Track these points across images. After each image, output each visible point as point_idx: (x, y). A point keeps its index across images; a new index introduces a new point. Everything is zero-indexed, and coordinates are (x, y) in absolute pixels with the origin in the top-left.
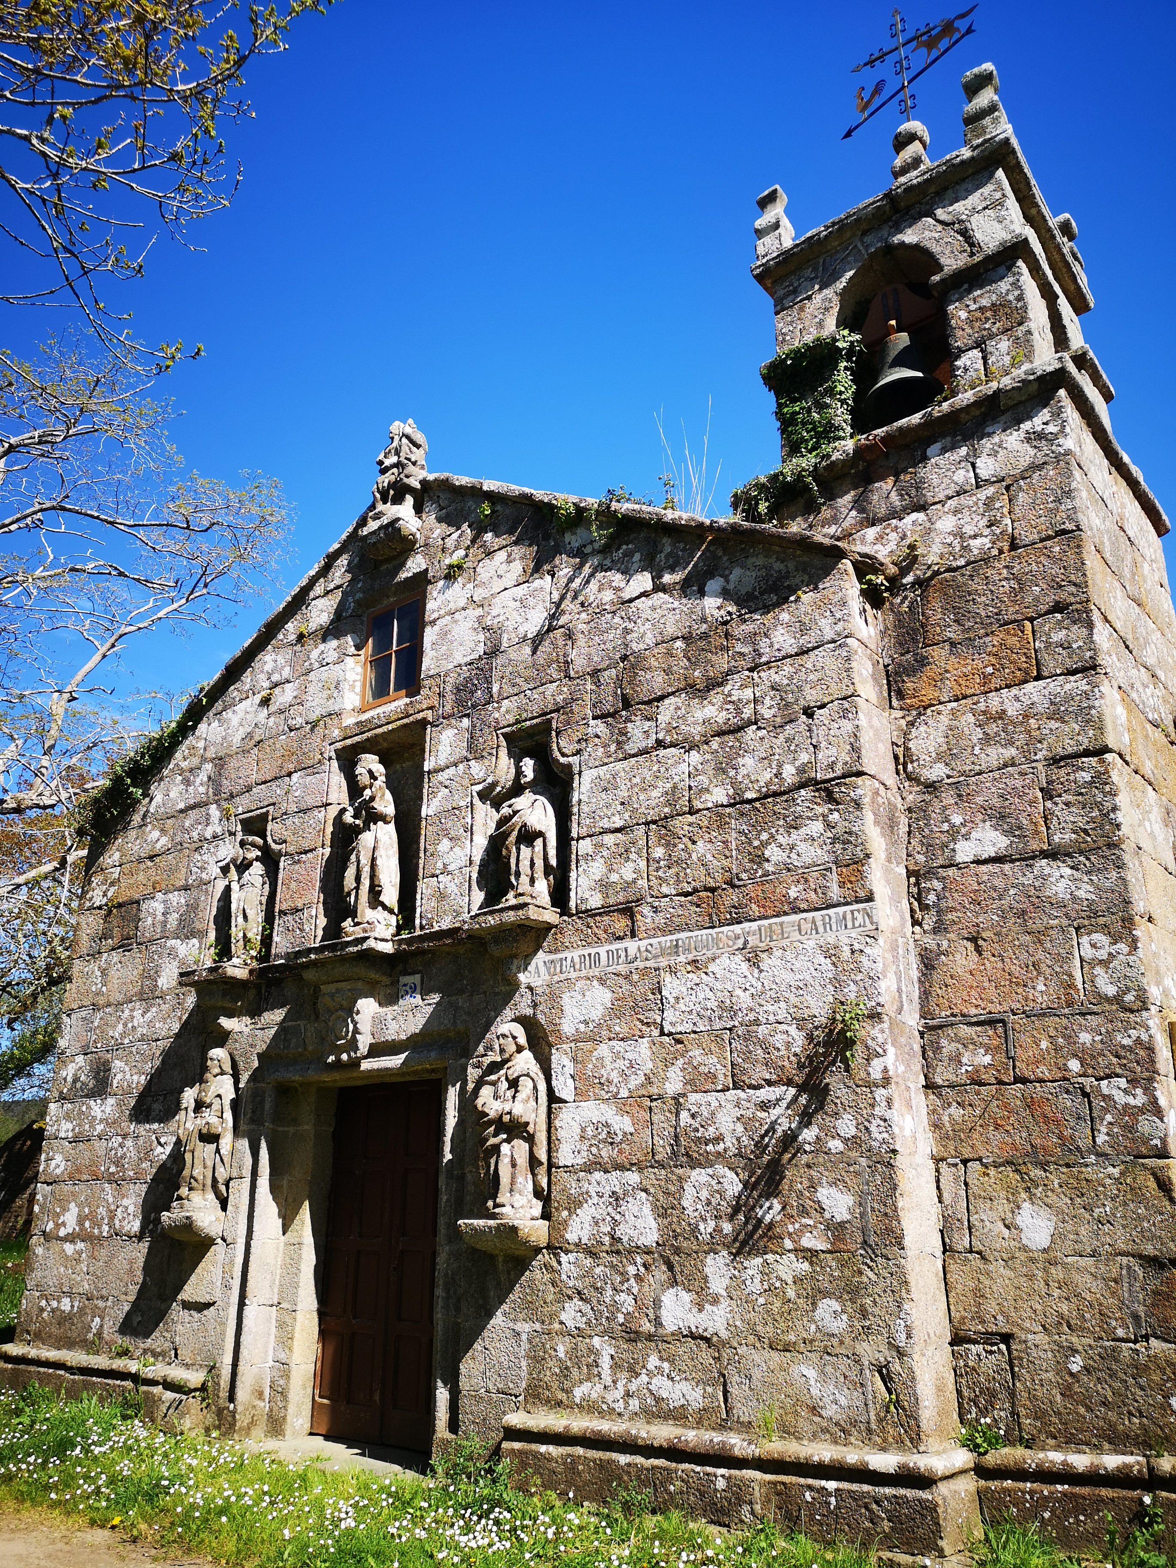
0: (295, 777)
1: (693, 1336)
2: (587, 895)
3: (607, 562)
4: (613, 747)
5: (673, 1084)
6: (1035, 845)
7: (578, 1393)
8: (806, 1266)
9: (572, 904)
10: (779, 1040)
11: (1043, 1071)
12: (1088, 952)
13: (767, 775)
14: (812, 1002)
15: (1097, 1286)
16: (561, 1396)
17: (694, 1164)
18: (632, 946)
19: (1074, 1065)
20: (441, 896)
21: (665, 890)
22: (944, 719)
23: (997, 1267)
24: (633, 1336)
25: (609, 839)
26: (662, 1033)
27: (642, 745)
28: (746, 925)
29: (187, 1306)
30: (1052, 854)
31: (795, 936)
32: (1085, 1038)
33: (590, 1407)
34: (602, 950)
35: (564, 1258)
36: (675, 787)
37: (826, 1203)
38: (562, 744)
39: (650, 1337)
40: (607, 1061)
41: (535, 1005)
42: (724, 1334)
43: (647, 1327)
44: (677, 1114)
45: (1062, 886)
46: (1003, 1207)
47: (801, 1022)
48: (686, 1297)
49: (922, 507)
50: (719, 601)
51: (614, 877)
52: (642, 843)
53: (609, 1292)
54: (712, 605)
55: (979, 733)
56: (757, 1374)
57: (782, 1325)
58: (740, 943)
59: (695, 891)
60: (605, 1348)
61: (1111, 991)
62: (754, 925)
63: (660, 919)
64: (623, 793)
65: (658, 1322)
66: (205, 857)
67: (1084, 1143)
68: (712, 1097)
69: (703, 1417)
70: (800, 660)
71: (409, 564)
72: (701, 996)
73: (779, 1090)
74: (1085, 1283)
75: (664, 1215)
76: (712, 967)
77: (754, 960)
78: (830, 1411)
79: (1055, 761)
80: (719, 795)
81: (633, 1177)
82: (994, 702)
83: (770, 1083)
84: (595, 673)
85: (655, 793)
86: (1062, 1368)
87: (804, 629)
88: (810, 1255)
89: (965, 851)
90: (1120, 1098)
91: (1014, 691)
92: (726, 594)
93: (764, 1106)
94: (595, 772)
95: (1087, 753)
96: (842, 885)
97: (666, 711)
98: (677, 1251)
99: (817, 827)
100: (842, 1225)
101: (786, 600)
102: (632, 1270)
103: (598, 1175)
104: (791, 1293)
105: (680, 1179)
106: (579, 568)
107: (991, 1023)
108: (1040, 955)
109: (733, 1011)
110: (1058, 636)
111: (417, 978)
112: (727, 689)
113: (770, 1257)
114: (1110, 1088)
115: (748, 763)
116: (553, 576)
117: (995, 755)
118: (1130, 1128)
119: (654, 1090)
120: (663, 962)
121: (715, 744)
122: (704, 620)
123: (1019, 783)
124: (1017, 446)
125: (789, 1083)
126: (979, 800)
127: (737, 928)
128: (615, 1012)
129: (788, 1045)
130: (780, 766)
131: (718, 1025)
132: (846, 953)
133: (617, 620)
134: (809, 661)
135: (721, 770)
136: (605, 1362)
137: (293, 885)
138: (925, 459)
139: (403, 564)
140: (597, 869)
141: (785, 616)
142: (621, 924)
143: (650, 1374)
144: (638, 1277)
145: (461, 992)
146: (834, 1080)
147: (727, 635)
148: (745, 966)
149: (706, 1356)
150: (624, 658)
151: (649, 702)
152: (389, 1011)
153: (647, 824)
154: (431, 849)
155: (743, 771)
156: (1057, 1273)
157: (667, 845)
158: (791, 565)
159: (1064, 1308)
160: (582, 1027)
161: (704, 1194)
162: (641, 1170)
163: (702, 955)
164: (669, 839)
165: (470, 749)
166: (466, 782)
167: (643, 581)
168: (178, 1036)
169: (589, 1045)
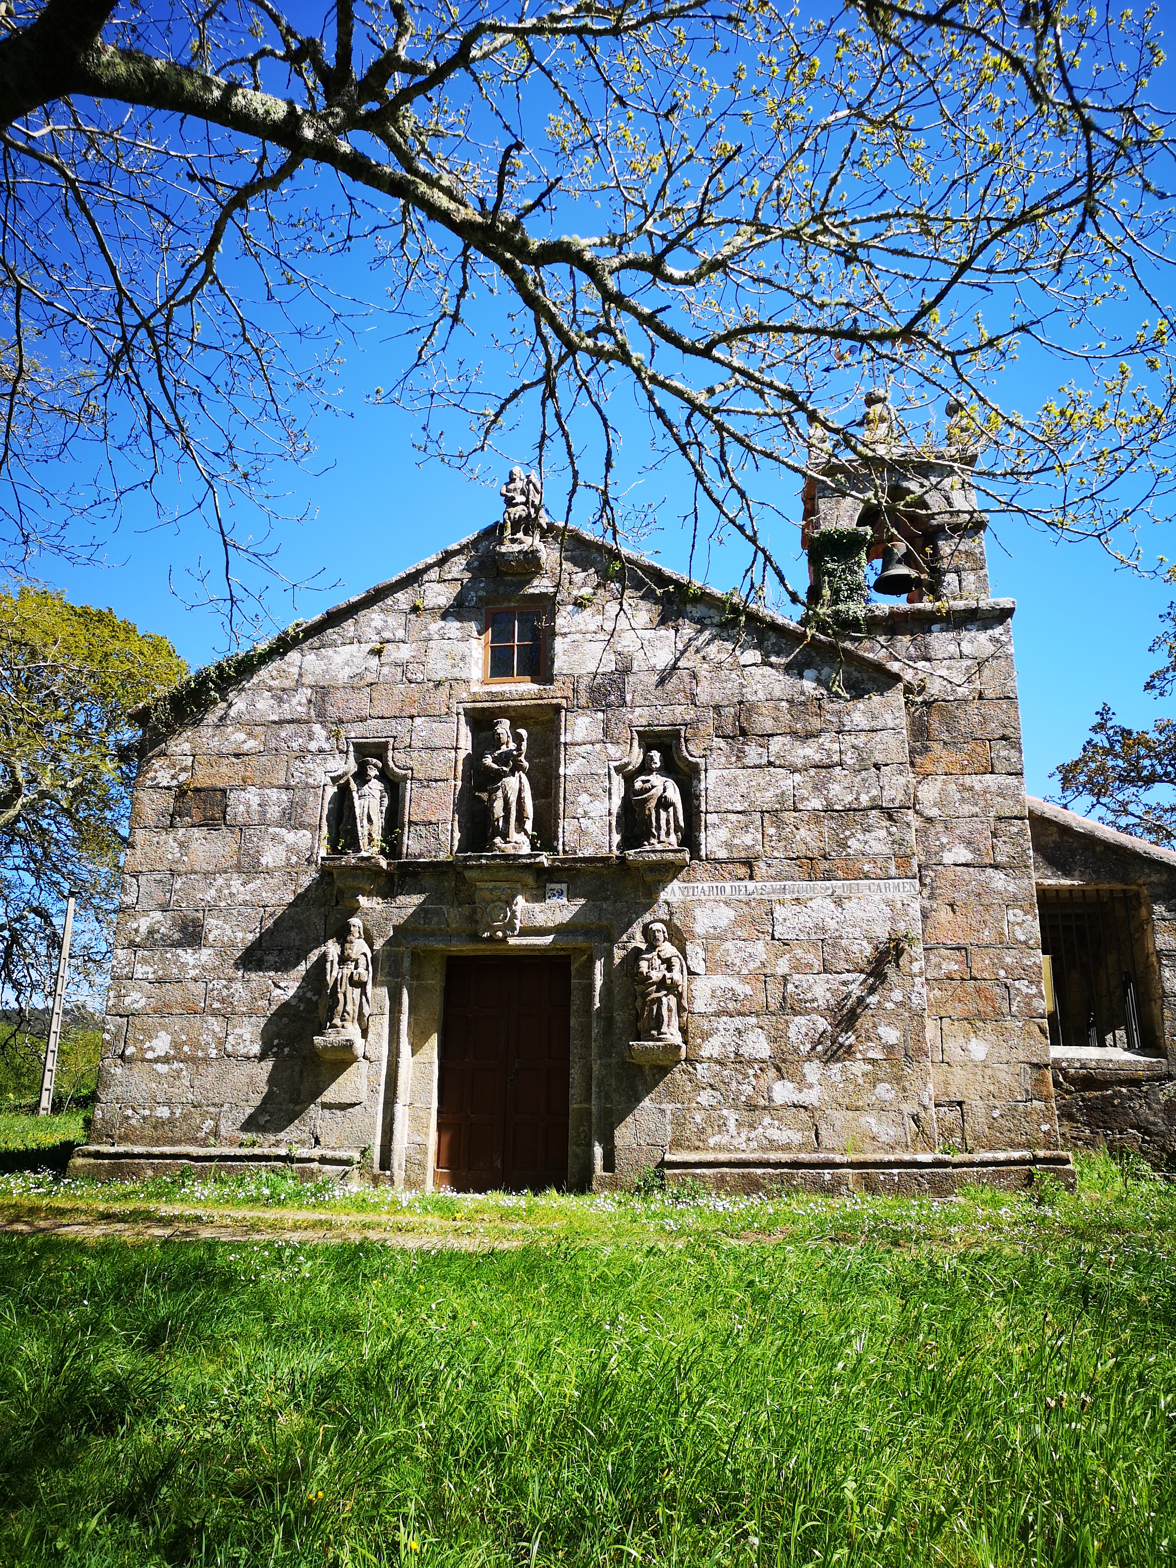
0: (418, 721)
1: (795, 1106)
2: (715, 849)
3: (725, 635)
4: (734, 759)
5: (782, 967)
6: (987, 861)
7: (712, 1142)
8: (870, 1067)
9: (703, 853)
10: (855, 948)
11: (986, 975)
12: (1012, 918)
13: (850, 798)
14: (877, 929)
15: (1009, 1078)
16: (697, 1143)
17: (796, 1013)
18: (751, 885)
19: (1002, 973)
20: (582, 832)
21: (776, 854)
22: (939, 784)
23: (957, 1070)
24: (751, 1107)
25: (732, 817)
26: (773, 938)
27: (758, 762)
28: (834, 882)
29: (325, 1106)
30: (995, 866)
31: (867, 892)
32: (1008, 960)
33: (719, 1148)
34: (728, 885)
35: (698, 1066)
36: (783, 793)
37: (883, 1035)
38: (690, 748)
39: (765, 1108)
40: (732, 952)
41: (671, 914)
42: (816, 1104)
43: (762, 1102)
44: (785, 985)
45: (1001, 883)
46: (961, 1041)
47: (869, 940)
48: (790, 1085)
49: (929, 660)
50: (815, 685)
51: (737, 841)
52: (759, 823)
53: (734, 1084)
54: (808, 685)
55: (958, 796)
56: (838, 1124)
57: (855, 1097)
58: (830, 892)
59: (798, 858)
60: (731, 1116)
61: (1022, 938)
62: (840, 883)
63: (772, 871)
64: (743, 790)
65: (770, 1099)
66: (310, 766)
67: (1005, 1010)
68: (810, 977)
69: (802, 1147)
70: (871, 735)
71: (536, 582)
72: (802, 920)
73: (855, 975)
74: (1002, 1076)
75: (775, 1041)
76: (809, 904)
77: (839, 902)
78: (884, 1138)
79: (999, 819)
80: (817, 803)
81: (753, 1020)
82: (968, 780)
83: (848, 971)
84: (717, 708)
85: (768, 794)
86: (988, 1115)
87: (874, 717)
88: (873, 1061)
89: (948, 858)
90: (1025, 990)
91: (979, 777)
92: (819, 681)
93: (845, 983)
94: (719, 772)
95: (1016, 818)
96: (897, 868)
97: (776, 744)
98: (784, 1061)
99: (883, 833)
100: (892, 1046)
101: (862, 697)
102: (751, 1072)
103: (724, 1019)
104: (860, 1081)
105: (786, 1022)
106: (701, 631)
107: (958, 949)
108: (987, 917)
109: (824, 930)
110: (1004, 753)
111: (564, 886)
112: (821, 740)
113: (847, 1063)
114: (1021, 985)
115: (835, 789)
116: (677, 631)
117: (967, 809)
118: (1028, 1004)
119: (768, 971)
120: (774, 897)
121: (812, 772)
122: (803, 693)
123: (980, 827)
124: (984, 642)
125: (862, 971)
126: (958, 832)
127: (828, 883)
128: (738, 922)
129: (861, 952)
130: (858, 794)
131: (813, 937)
132: (899, 905)
133: (734, 676)
134: (878, 736)
135: (815, 788)
136: (732, 1124)
137: (424, 804)
138: (930, 631)
139: (529, 582)
140: (723, 834)
141: (861, 706)
142: (742, 871)
143: (764, 1127)
144: (756, 1076)
145: (606, 899)
146: (890, 970)
147: (820, 707)
148: (832, 905)
149: (803, 1115)
150: (741, 703)
151: (762, 736)
152: (537, 907)
153: (762, 812)
154: (572, 799)
155: (832, 793)
156: (989, 1072)
157: (778, 827)
158: (865, 676)
159: (991, 1088)
160: (712, 931)
161: (804, 1030)
162: (758, 1016)
163: (803, 896)
164: (780, 824)
165: (605, 734)
166: (603, 758)
167: (752, 656)
168: (290, 905)
169: (718, 942)
